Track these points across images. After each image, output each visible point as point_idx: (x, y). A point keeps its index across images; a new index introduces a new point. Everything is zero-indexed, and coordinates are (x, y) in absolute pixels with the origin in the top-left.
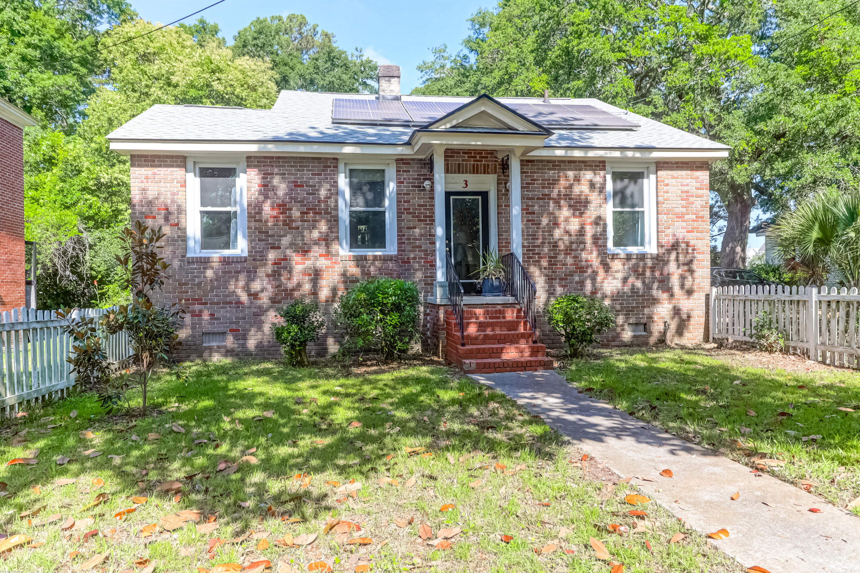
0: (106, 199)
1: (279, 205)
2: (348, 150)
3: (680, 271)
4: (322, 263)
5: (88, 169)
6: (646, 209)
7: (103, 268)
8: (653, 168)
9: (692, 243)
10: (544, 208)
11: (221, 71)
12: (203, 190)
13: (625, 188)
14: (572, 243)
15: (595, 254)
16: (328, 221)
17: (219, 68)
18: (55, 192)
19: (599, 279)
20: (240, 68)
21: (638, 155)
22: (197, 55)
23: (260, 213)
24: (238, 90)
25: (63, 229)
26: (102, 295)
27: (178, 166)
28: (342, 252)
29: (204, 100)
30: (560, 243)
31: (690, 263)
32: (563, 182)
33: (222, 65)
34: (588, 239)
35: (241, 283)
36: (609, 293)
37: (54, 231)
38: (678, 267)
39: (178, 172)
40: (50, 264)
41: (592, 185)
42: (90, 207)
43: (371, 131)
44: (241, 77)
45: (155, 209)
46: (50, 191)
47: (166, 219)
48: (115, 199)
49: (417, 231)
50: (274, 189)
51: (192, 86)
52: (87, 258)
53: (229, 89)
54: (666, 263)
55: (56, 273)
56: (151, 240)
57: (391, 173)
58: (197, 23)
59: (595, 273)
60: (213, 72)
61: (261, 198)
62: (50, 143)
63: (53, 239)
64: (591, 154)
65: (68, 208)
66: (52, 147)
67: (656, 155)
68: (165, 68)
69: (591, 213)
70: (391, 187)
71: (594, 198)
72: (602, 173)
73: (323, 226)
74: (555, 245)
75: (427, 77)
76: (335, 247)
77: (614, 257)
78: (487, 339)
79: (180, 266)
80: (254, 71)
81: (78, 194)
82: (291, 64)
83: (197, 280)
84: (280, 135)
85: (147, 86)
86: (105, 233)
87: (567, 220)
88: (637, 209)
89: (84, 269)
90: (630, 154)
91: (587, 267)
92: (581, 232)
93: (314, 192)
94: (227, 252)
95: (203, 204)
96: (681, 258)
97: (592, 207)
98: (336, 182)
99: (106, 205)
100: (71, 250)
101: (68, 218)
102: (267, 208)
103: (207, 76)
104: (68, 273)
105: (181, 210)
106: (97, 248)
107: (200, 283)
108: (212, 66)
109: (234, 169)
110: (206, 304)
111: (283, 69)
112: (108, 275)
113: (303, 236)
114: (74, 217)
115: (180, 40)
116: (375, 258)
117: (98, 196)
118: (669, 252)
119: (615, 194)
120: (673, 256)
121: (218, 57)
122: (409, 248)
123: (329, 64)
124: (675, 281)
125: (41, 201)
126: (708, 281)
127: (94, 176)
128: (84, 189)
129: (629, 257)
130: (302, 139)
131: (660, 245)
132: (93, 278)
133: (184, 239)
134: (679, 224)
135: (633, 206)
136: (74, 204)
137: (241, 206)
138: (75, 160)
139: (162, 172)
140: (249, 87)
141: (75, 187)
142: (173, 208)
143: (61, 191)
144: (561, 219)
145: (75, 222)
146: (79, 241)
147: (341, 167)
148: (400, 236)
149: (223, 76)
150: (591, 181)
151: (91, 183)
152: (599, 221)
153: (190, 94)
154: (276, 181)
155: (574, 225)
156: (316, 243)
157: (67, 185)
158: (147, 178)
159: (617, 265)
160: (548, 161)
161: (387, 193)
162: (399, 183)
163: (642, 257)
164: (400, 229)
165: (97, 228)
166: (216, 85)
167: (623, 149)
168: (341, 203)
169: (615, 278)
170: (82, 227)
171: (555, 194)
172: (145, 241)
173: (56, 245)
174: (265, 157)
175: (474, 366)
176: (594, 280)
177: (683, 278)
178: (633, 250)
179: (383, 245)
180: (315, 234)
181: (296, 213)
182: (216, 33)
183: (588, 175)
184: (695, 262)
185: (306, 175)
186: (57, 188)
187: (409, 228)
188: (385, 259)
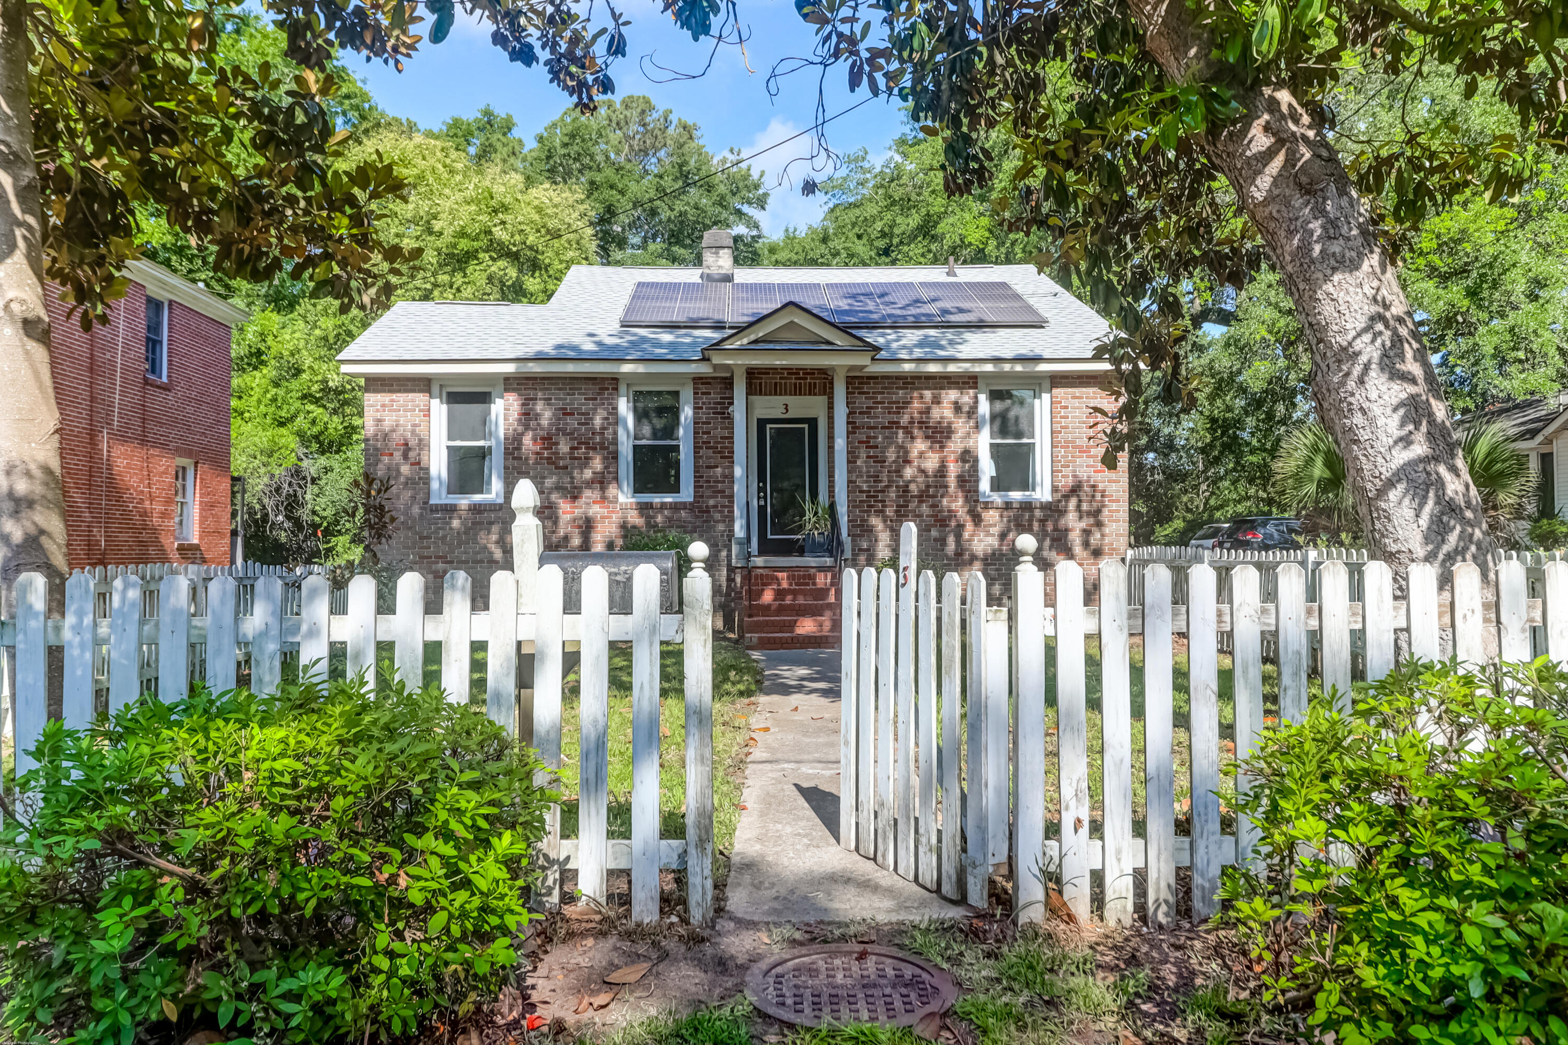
0: (335, 412)
1: (543, 439)
2: (627, 368)
3: (1083, 525)
4: (596, 510)
5: (310, 367)
6: (1037, 440)
7: (329, 513)
8: (1047, 384)
9: (1101, 486)
10: (890, 439)
11: (505, 208)
12: (452, 419)
13: (1007, 410)
14: (928, 486)
15: (961, 501)
16: (605, 459)
17: (503, 205)
18: (265, 401)
19: (966, 535)
20: (536, 202)
21: (1019, 368)
22: (471, 187)
23: (519, 448)
24: (531, 238)
25: (276, 455)
26: (329, 550)
27: (420, 391)
28: (622, 499)
29: (481, 255)
30: (913, 487)
31: (1096, 513)
32: (916, 404)
33: (508, 200)
34: (952, 480)
35: (494, 537)
36: (980, 554)
37: (265, 459)
38: (1081, 518)
39: (420, 398)
40: (257, 507)
41: (957, 408)
42: (314, 422)
43: (667, 337)
44: (536, 217)
45: (393, 445)
46: (259, 402)
47: (405, 457)
48: (348, 410)
49: (719, 470)
50: (537, 416)
51: (462, 234)
52: (308, 497)
53: (517, 237)
54: (1062, 513)
55: (265, 516)
56: (379, 491)
57: (687, 394)
58: (479, 116)
59: (960, 527)
60: (495, 211)
61: (520, 429)
62: (258, 329)
63: (262, 470)
64: (952, 368)
65: (282, 424)
66: (261, 334)
67: (1043, 367)
68: (425, 206)
69: (955, 445)
70: (687, 413)
71: (961, 425)
72: (971, 392)
73: (597, 464)
74: (906, 490)
75: (835, 201)
76: (612, 490)
77: (987, 506)
78: (781, 610)
79: (421, 515)
80: (556, 206)
81: (298, 404)
82: (620, 186)
83: (441, 533)
84: (546, 350)
85: (397, 235)
86: (334, 461)
87: (921, 455)
88: (1025, 441)
89: (304, 515)
90: (1007, 367)
91: (950, 517)
92: (941, 472)
93: (588, 422)
94: (477, 498)
95: (450, 438)
96: (1085, 507)
97: (956, 437)
98: (616, 408)
99: (335, 418)
100: (286, 486)
101: (283, 440)
102: (527, 440)
103: (484, 218)
104: (280, 518)
105: (424, 444)
106: (322, 483)
107: (444, 537)
108: (493, 203)
109: (489, 393)
110: (451, 562)
111: (609, 194)
112: (337, 522)
113: (572, 478)
114: (291, 438)
115: (448, 161)
116: (663, 506)
117: (324, 407)
118: (1067, 497)
119: (993, 417)
120: (1073, 503)
121: (502, 189)
122: (708, 493)
123: (680, 183)
124: (1075, 538)
125: (247, 415)
126: (1123, 541)
127: (320, 378)
128: (304, 397)
129: (1008, 506)
130: (572, 354)
131: (1055, 489)
132: (315, 526)
133: (426, 480)
134: (1082, 461)
135: (1019, 435)
136: (292, 419)
137: (497, 438)
138: (293, 355)
139: (401, 398)
140: (548, 232)
141: (293, 394)
142: (413, 443)
143: (274, 400)
144: (914, 453)
145: (292, 446)
146: (297, 473)
147: (623, 388)
148: (698, 477)
149: (508, 218)
150: (956, 403)
151: (316, 387)
152: (968, 457)
153: (460, 247)
154: (539, 406)
155: (931, 463)
156: (589, 484)
157: (281, 392)
158: (383, 406)
159: (991, 516)
160: (898, 378)
161: (682, 419)
162: (696, 408)
163: (1027, 506)
164: (697, 469)
165: (323, 453)
166: (498, 232)
167: (997, 360)
168: (621, 432)
169: (988, 534)
170: (301, 451)
171: (905, 420)
172: (373, 493)
173: (266, 480)
174: (527, 378)
175: (755, 640)
176: (958, 537)
177: (1086, 533)
178: (1016, 496)
179: (675, 489)
180: (588, 474)
181: (564, 448)
182: (510, 129)
183: (952, 395)
184: (1106, 512)
185: (578, 401)
186: (269, 396)
187: (708, 467)
188: (675, 507)
